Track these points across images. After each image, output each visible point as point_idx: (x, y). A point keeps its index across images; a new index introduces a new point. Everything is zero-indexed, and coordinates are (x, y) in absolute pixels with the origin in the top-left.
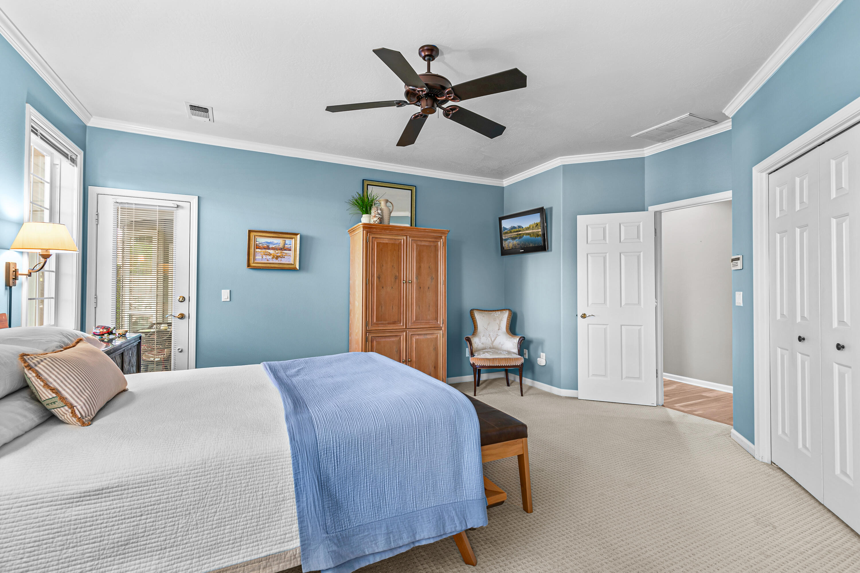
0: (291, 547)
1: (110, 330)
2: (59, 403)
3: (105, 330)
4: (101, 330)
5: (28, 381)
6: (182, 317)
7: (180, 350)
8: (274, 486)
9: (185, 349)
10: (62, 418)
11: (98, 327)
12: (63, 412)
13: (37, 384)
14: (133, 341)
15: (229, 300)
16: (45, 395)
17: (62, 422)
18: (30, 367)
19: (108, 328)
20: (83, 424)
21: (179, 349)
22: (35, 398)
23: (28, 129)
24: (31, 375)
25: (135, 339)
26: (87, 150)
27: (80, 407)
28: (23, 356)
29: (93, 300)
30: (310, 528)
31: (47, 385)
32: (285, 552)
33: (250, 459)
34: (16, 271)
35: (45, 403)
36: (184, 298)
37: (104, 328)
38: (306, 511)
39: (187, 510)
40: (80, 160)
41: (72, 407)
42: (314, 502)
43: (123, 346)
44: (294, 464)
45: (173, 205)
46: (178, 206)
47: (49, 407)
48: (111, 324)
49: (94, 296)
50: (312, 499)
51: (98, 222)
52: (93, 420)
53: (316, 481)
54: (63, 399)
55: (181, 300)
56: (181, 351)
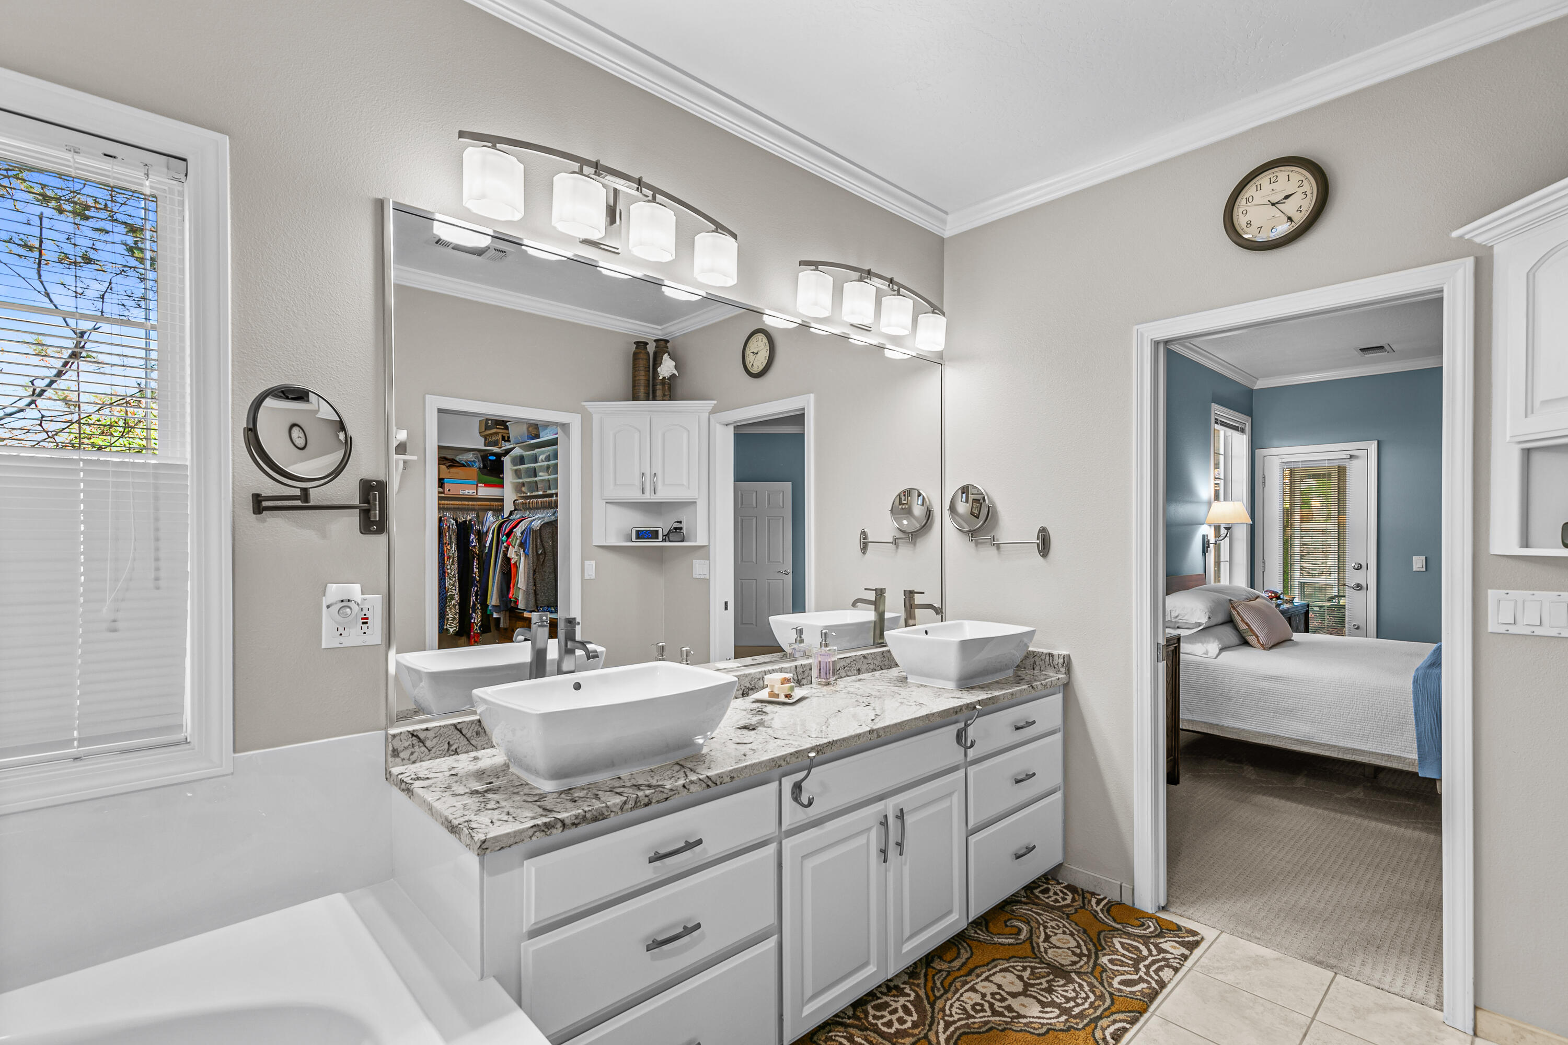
0: (1411, 757)
1: (1278, 595)
2: (1250, 633)
3: (1273, 595)
4: (1270, 594)
5: (1232, 616)
6: (1359, 587)
7: (1356, 627)
8: (1397, 711)
9: (1363, 625)
10: (1251, 643)
11: (1267, 591)
12: (1251, 639)
13: (1238, 619)
14: (1300, 608)
15: (1424, 569)
16: (1243, 626)
17: (1251, 646)
18: (1234, 608)
19: (1276, 593)
20: (1264, 649)
21: (1354, 625)
22: (1236, 628)
23: (1213, 421)
24: (1234, 613)
25: (1302, 606)
26: (1254, 417)
27: (1262, 639)
28: (1230, 600)
29: (1261, 564)
30: (1426, 747)
31: (1243, 620)
32: (1406, 759)
33: (1377, 686)
34: (1208, 541)
35: (1242, 632)
36: (1361, 565)
37: (1272, 592)
38: (1423, 735)
39: (1329, 705)
40: (1248, 428)
41: (1257, 637)
42: (1431, 730)
43: (1290, 611)
44: (1414, 698)
45: (1345, 457)
46: (1351, 456)
47: (1244, 635)
48: (1279, 589)
49: (1262, 561)
50: (1429, 727)
51: (1264, 485)
52: (1270, 648)
53: (1435, 717)
54: (1252, 630)
55: (1356, 566)
56: (1358, 628)
